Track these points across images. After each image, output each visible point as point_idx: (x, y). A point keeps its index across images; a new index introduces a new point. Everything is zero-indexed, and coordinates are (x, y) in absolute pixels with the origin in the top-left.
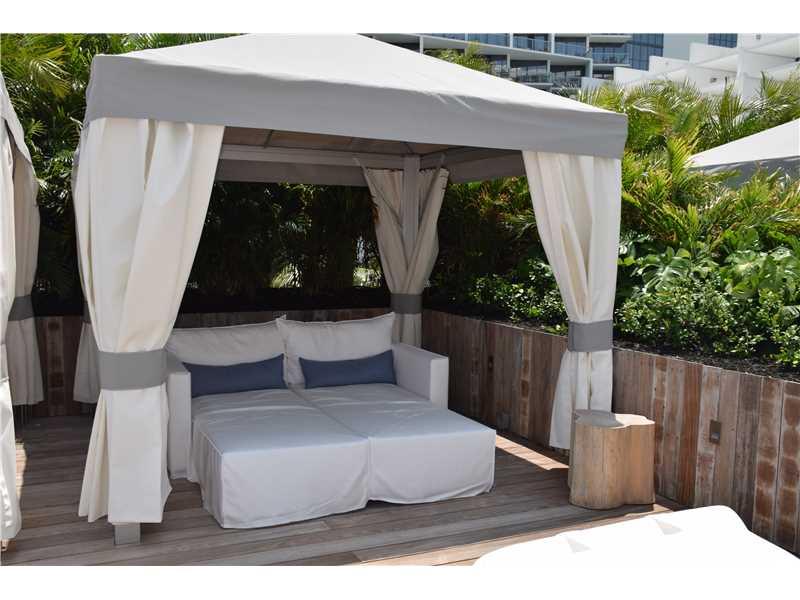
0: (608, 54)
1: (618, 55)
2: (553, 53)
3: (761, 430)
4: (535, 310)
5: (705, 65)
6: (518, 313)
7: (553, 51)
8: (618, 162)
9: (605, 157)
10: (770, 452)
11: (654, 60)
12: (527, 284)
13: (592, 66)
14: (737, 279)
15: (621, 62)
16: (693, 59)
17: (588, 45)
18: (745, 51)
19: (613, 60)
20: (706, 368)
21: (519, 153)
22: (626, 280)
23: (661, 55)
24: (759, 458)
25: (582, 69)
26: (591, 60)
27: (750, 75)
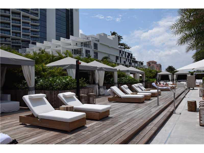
0: (35, 39)
1: (37, 40)
2: (22, 38)
3: (52, 97)
4: (24, 87)
5: (55, 44)
6: (20, 88)
7: (22, 37)
8: (34, 67)
9: (32, 66)
10: (53, 99)
11: (44, 41)
12: (22, 84)
13: (31, 41)
14: (50, 81)
15: (38, 41)
16: (53, 42)
17: (30, 37)
18: (62, 42)
19: (36, 41)
20: (46, 91)
21: (21, 65)
22: (36, 82)
23: (46, 41)
24: (52, 100)
25: (29, 42)
26: (31, 40)
27: (63, 47)
